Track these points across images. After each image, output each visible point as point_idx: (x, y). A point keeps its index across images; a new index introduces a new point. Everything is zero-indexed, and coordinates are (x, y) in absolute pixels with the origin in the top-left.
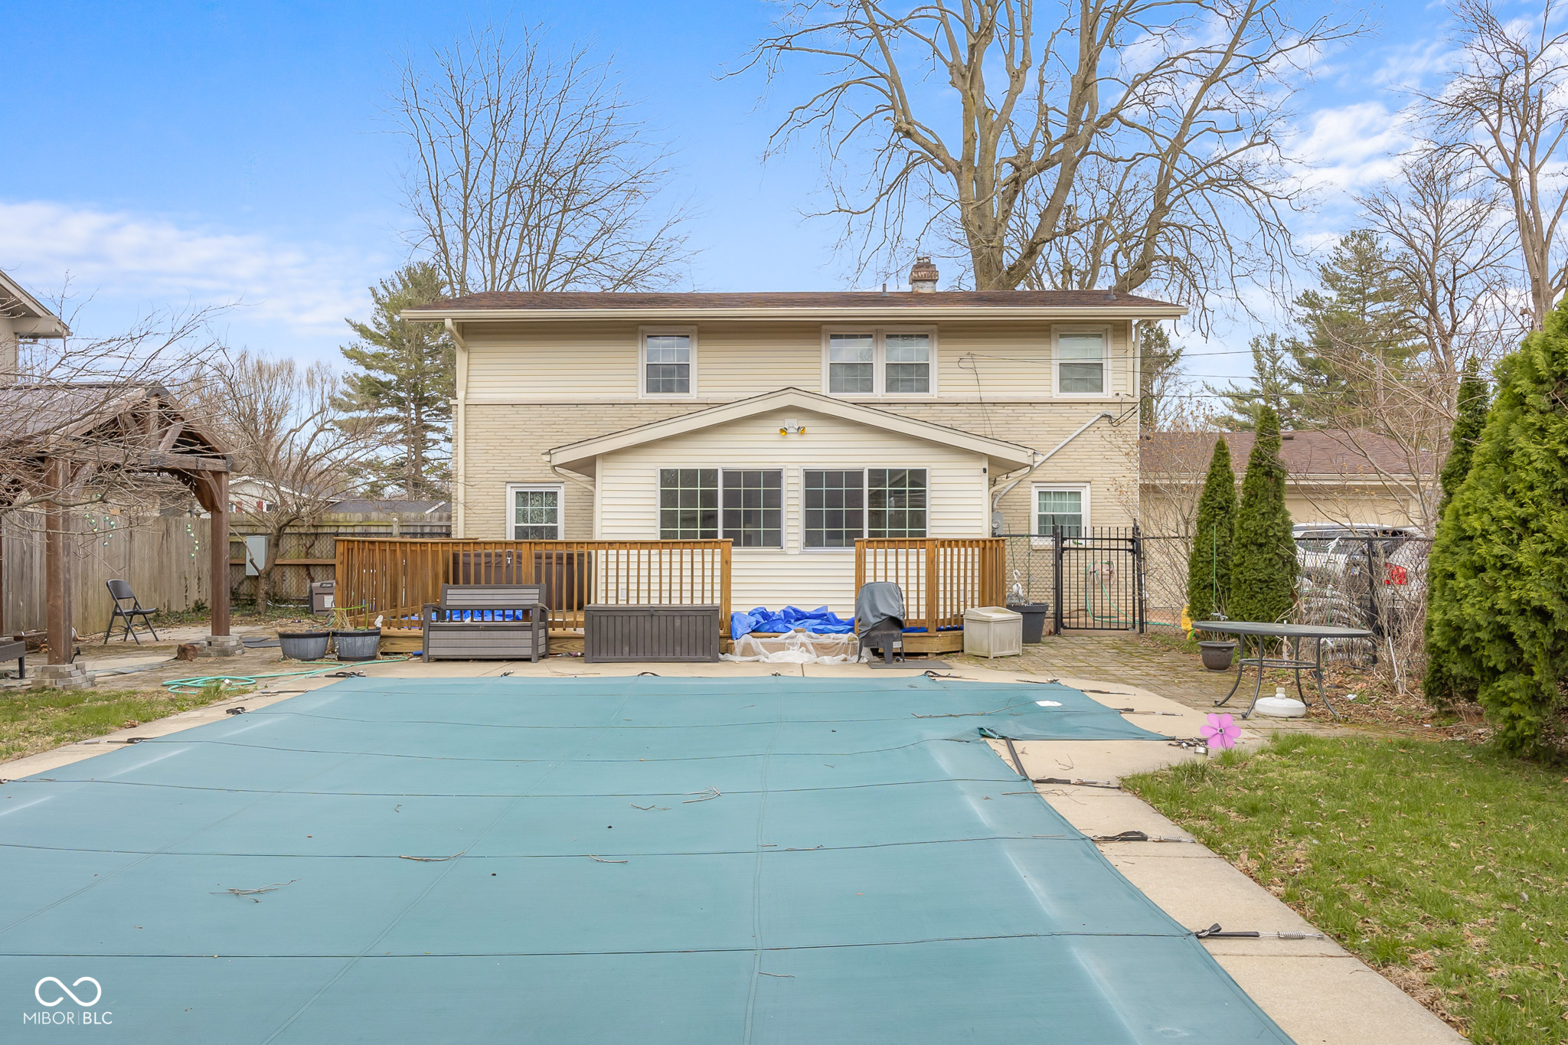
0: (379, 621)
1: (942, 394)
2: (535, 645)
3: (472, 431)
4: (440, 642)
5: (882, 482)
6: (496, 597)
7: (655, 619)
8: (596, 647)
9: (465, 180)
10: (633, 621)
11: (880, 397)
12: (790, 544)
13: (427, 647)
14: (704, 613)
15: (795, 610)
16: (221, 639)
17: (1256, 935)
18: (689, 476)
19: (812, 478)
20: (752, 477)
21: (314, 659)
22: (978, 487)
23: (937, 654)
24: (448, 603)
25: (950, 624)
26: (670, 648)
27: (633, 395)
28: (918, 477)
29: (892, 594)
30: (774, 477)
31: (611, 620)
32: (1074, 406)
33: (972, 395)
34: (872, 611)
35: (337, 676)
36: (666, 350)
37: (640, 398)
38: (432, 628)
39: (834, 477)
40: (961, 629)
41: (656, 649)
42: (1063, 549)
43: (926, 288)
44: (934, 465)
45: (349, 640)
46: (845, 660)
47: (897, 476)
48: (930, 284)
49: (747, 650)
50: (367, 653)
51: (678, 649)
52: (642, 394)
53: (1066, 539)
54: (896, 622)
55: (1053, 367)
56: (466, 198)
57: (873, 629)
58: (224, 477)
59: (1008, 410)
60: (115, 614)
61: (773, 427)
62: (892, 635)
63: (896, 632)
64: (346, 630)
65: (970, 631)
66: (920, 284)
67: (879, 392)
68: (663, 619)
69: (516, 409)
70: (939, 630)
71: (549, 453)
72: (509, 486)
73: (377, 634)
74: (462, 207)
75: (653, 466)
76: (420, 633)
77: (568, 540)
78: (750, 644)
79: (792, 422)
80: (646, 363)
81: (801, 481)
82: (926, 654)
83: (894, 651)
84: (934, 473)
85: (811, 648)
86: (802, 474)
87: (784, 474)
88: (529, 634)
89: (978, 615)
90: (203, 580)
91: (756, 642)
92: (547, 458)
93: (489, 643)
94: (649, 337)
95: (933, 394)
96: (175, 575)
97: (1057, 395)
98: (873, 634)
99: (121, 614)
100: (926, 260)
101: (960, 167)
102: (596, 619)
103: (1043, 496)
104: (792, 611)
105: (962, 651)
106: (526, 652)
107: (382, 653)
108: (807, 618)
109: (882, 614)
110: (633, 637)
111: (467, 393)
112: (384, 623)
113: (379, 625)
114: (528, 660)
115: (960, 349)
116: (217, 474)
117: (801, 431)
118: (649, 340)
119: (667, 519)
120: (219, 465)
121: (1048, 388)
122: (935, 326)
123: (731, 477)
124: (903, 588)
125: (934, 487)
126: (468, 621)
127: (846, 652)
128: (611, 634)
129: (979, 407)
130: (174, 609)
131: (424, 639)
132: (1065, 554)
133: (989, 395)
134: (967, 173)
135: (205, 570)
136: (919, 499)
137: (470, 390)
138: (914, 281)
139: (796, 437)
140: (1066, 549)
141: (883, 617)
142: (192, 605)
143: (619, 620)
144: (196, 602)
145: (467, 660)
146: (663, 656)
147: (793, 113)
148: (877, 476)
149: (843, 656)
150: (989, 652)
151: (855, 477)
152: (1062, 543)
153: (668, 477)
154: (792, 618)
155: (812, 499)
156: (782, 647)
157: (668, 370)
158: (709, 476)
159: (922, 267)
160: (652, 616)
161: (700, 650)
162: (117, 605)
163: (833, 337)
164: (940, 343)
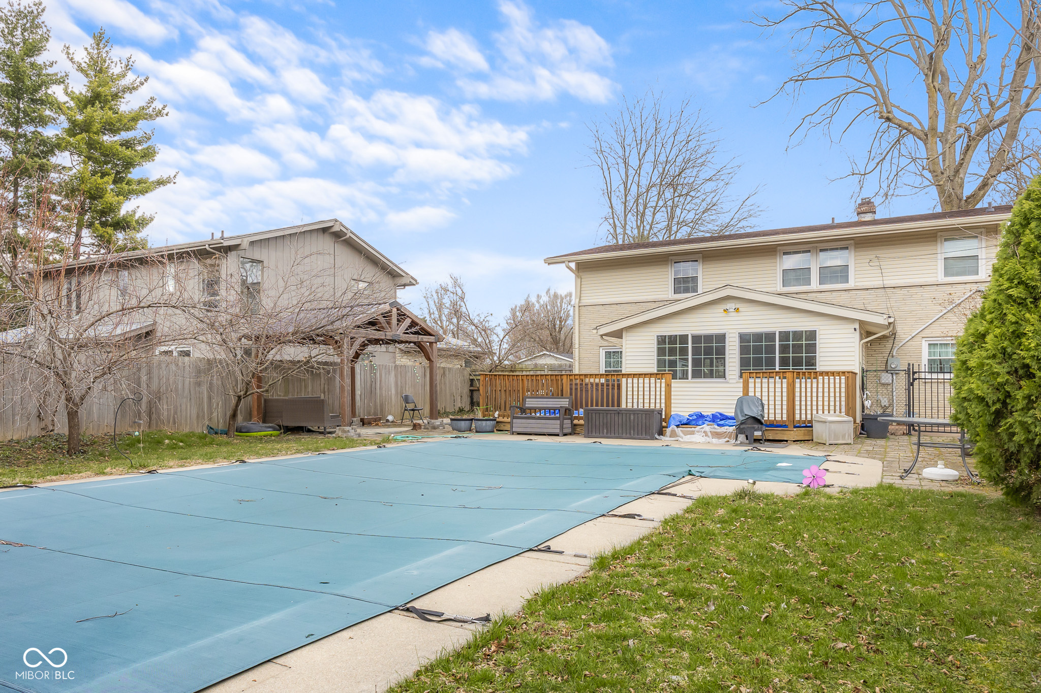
0: (496, 415)
1: (857, 284)
2: (562, 428)
3: (582, 320)
4: (519, 425)
5: (800, 339)
6: (548, 403)
7: (620, 415)
8: (590, 430)
9: (626, 188)
10: (609, 416)
11: (815, 288)
12: (731, 377)
13: (512, 427)
14: (646, 413)
15: (721, 414)
16: (433, 421)
17: (561, 553)
18: (672, 339)
19: (743, 338)
20: (708, 338)
21: (464, 431)
22: (852, 340)
23: (794, 441)
24: (526, 406)
25: (805, 423)
26: (628, 431)
27: (666, 296)
28: (812, 335)
29: (754, 403)
30: (722, 338)
31: (597, 415)
32: (954, 286)
33: (878, 283)
34: (741, 413)
35: (455, 437)
36: (686, 269)
37: (670, 297)
38: (514, 418)
39: (758, 337)
40: (811, 427)
41: (620, 431)
42: (914, 379)
43: (868, 217)
44: (822, 328)
45: (480, 422)
46: (728, 441)
47: (798, 335)
48: (870, 215)
49: (673, 434)
50: (488, 429)
51: (632, 432)
52: (671, 295)
53: (916, 372)
54: (757, 421)
55: (939, 261)
56: (626, 196)
57: (742, 424)
58: (434, 344)
59: (904, 291)
60: (405, 410)
61: (719, 309)
62: (754, 427)
63: (756, 426)
64: (479, 418)
65: (817, 427)
66: (863, 215)
67: (815, 284)
68: (624, 415)
69: (604, 307)
70: (795, 427)
71: (596, 328)
72: (601, 348)
73: (495, 420)
74: (623, 200)
75: (652, 334)
76: (509, 420)
77: (580, 373)
78: (675, 431)
79: (731, 306)
80: (673, 277)
81: (737, 340)
82: (787, 441)
83: (755, 438)
84: (822, 332)
85: (709, 434)
86: (737, 336)
87: (727, 336)
88: (558, 422)
89: (821, 418)
90: (464, 397)
91: (679, 431)
92: (595, 331)
93: (540, 426)
94: (675, 263)
95: (851, 284)
96: (448, 394)
97: (941, 278)
98: (742, 427)
99: (407, 410)
100: (867, 200)
101: (926, 135)
102: (590, 414)
103: (932, 347)
104: (719, 415)
105: (812, 440)
106: (557, 431)
107: (497, 430)
108: (729, 419)
109: (746, 415)
110: (609, 425)
111: (580, 300)
112: (499, 415)
113: (496, 416)
114: (558, 435)
115: (869, 254)
116: (431, 343)
117: (737, 310)
118: (676, 264)
119: (661, 363)
120: (432, 339)
121: (935, 275)
122: (852, 241)
123: (697, 339)
124: (765, 402)
125: (822, 341)
126: (538, 415)
127: (730, 437)
128: (598, 423)
129: (883, 290)
130: (448, 410)
131: (511, 423)
132: (916, 382)
133: (889, 282)
134: (931, 138)
135: (465, 392)
136: (812, 348)
137: (582, 298)
138: (858, 214)
139: (735, 314)
140: (916, 379)
141: (747, 417)
142: (457, 409)
143: (601, 415)
144: (460, 408)
145: (545, 435)
146: (609, 435)
147: (804, 119)
148: (785, 336)
149: (727, 439)
150: (826, 441)
151: (770, 336)
152: (913, 375)
153: (662, 340)
154: (718, 418)
155: (744, 350)
156: (693, 433)
157: (685, 280)
158: (684, 338)
159: (864, 204)
160: (619, 413)
161: (644, 433)
162: (406, 406)
163: (785, 254)
164: (855, 251)
